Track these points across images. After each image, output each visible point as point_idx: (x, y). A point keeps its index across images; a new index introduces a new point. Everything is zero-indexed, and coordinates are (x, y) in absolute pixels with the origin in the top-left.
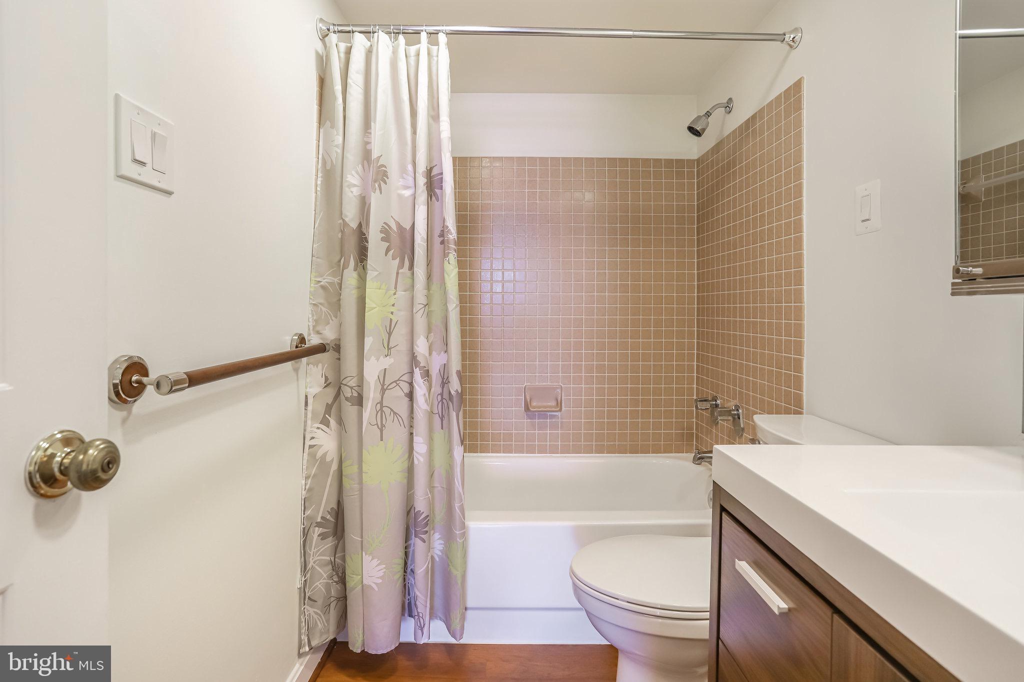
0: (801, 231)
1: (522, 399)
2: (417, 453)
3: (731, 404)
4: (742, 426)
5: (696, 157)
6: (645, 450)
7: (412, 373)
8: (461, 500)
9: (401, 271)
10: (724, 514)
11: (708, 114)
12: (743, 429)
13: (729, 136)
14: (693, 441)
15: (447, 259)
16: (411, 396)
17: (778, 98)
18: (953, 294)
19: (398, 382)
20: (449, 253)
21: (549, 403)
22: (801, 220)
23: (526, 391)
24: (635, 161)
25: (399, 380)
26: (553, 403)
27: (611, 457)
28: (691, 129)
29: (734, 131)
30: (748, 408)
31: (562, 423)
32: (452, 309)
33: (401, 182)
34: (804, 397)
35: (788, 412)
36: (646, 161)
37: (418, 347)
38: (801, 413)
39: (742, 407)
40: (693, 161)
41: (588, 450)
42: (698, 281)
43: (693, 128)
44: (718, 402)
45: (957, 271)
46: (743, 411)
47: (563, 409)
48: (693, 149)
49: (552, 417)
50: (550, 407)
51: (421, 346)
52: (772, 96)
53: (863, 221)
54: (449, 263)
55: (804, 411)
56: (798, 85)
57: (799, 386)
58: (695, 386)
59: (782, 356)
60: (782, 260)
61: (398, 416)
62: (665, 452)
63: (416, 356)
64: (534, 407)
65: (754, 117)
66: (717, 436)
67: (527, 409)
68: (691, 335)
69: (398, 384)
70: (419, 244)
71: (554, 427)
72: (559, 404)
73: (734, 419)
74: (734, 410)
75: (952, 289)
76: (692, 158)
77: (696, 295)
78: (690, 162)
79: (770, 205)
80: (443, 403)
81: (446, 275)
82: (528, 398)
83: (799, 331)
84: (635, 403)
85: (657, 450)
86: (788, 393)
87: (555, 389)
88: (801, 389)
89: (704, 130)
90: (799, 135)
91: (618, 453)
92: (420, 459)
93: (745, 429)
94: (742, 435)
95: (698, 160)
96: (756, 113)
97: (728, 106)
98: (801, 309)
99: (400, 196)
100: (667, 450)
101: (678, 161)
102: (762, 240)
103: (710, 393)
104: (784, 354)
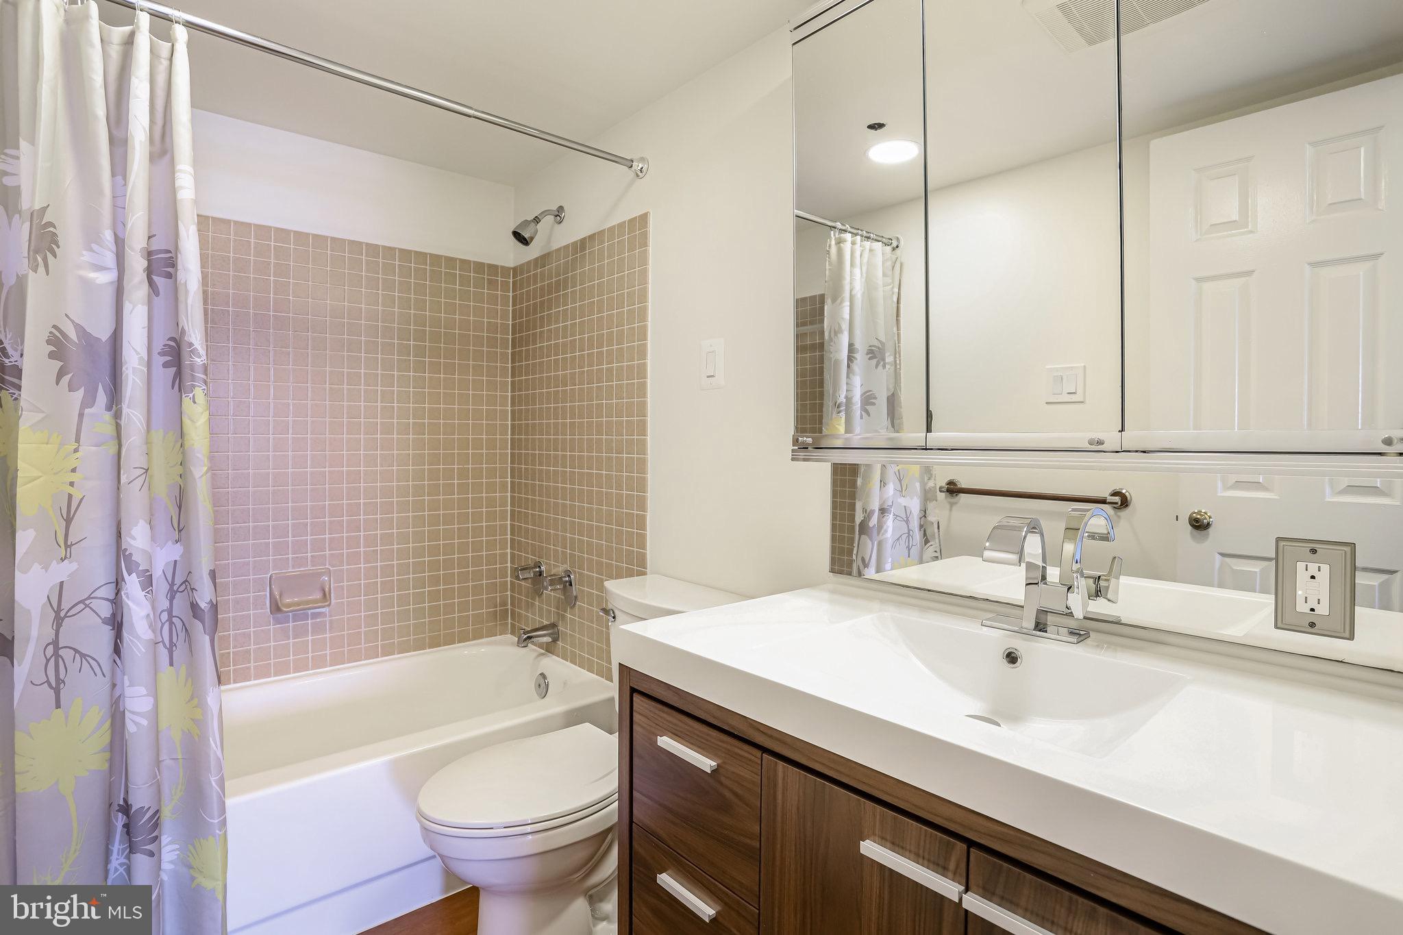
0: (645, 377)
1: (266, 595)
2: (133, 713)
3: (560, 570)
4: (575, 594)
5: (512, 265)
6: (449, 641)
7: (118, 583)
8: (220, 768)
9: (87, 411)
10: (636, 698)
11: (537, 220)
12: (576, 597)
13: (558, 250)
14: (508, 620)
15: (191, 395)
16: (117, 623)
17: (621, 225)
18: (793, 459)
19: (87, 602)
20: (194, 386)
21: (310, 596)
22: (645, 365)
23: (272, 582)
24: (436, 258)
25: (89, 598)
26: (318, 596)
27: (406, 657)
28: (517, 235)
29: (566, 247)
30: (582, 573)
31: (331, 622)
32: (200, 476)
33: (86, 257)
34: (648, 557)
35: (630, 574)
36: (451, 261)
37: (134, 539)
38: (644, 574)
39: (575, 572)
40: (509, 268)
41: (372, 654)
42: (513, 419)
43: (519, 234)
44: (543, 568)
45: (795, 442)
46: (575, 576)
47: (333, 601)
48: (510, 255)
49: (315, 616)
50: (315, 601)
51: (138, 538)
52: (614, 222)
53: (708, 377)
54: (195, 402)
55: (648, 571)
56: (644, 218)
57: (643, 545)
58: (509, 551)
59: (623, 513)
60: (623, 407)
61: (88, 658)
62: (474, 639)
63: (131, 554)
64: (289, 605)
65: (592, 237)
66: (541, 609)
67: (276, 608)
68: (503, 486)
69: (87, 606)
70: (134, 368)
71: (319, 629)
72: (325, 596)
73: (565, 586)
74: (565, 577)
75: (792, 455)
76: (507, 265)
77: (509, 437)
78: (505, 270)
79: (610, 343)
80: (171, 623)
81: (186, 421)
82: (276, 593)
83: (642, 485)
84: (435, 581)
85: (464, 638)
86: (630, 553)
87: (321, 574)
88: (644, 547)
89: (532, 239)
90: (644, 274)
91: (413, 651)
92: (137, 724)
93: (579, 597)
94: (575, 604)
95: (515, 269)
96: (595, 234)
97: (559, 214)
98: (645, 461)
99: (86, 283)
100: (478, 635)
101: (490, 266)
102: (599, 380)
103: (531, 558)
104: (625, 510)
